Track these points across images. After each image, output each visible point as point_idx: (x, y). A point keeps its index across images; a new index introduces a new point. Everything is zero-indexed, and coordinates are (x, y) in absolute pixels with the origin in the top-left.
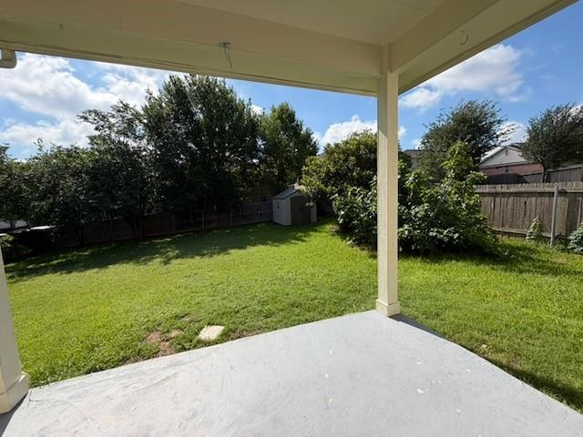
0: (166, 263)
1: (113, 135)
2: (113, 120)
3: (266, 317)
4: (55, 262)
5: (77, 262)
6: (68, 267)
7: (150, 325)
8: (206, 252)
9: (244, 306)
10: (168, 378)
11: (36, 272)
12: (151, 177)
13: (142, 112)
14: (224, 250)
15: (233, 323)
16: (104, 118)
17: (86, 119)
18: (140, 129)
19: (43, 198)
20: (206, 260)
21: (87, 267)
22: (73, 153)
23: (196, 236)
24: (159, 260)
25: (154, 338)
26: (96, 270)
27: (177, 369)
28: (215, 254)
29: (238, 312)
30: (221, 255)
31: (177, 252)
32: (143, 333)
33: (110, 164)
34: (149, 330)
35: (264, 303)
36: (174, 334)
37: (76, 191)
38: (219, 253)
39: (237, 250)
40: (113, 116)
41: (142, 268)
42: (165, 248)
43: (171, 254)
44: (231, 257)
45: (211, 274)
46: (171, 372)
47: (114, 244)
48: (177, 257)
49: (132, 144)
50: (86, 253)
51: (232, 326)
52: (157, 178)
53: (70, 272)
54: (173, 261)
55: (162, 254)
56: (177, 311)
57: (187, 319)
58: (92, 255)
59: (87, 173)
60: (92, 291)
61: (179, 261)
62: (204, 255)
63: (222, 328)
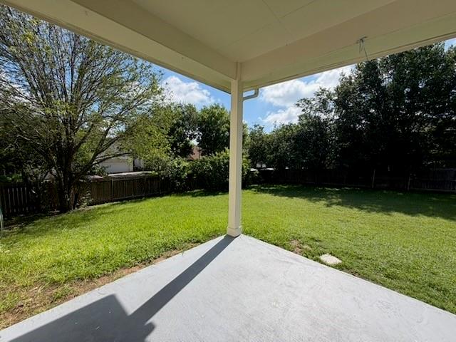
0: (328, 206)
1: (312, 113)
2: (313, 103)
3: (388, 276)
4: (271, 188)
5: (281, 191)
6: (275, 192)
7: (296, 235)
8: (365, 207)
9: (370, 257)
10: (288, 262)
11: (263, 191)
12: (332, 140)
13: (334, 92)
14: (386, 209)
15: (351, 263)
16: (308, 102)
17: (298, 105)
18: (331, 105)
19: (272, 153)
20: (363, 213)
21: (283, 195)
22: (289, 128)
23: (362, 192)
24: (324, 202)
25: (295, 243)
26: (287, 198)
27: (294, 262)
28: (374, 210)
29: (361, 259)
30: (380, 214)
31: (340, 200)
32: (290, 238)
33: (307, 133)
34: (294, 238)
35: (392, 265)
36: (305, 247)
37: (287, 150)
38: (378, 211)
39: (402, 215)
40: (314, 100)
41: (311, 204)
42: (332, 195)
43: (334, 201)
44: (391, 219)
45: (361, 226)
46: (291, 261)
47: (300, 185)
48: (338, 204)
49: (323, 116)
50: (286, 187)
51: (347, 264)
52: (337, 141)
53: (275, 195)
54: (334, 206)
55: (327, 199)
56: (315, 235)
57: (318, 243)
58: (288, 189)
59: (294, 139)
60: (281, 208)
61: (339, 207)
62: (362, 209)
63: (340, 261)
